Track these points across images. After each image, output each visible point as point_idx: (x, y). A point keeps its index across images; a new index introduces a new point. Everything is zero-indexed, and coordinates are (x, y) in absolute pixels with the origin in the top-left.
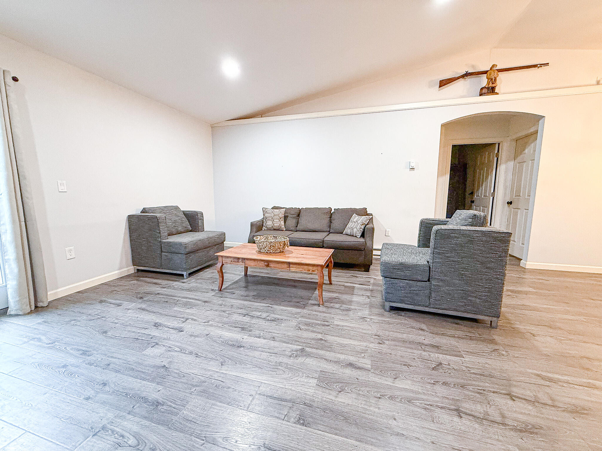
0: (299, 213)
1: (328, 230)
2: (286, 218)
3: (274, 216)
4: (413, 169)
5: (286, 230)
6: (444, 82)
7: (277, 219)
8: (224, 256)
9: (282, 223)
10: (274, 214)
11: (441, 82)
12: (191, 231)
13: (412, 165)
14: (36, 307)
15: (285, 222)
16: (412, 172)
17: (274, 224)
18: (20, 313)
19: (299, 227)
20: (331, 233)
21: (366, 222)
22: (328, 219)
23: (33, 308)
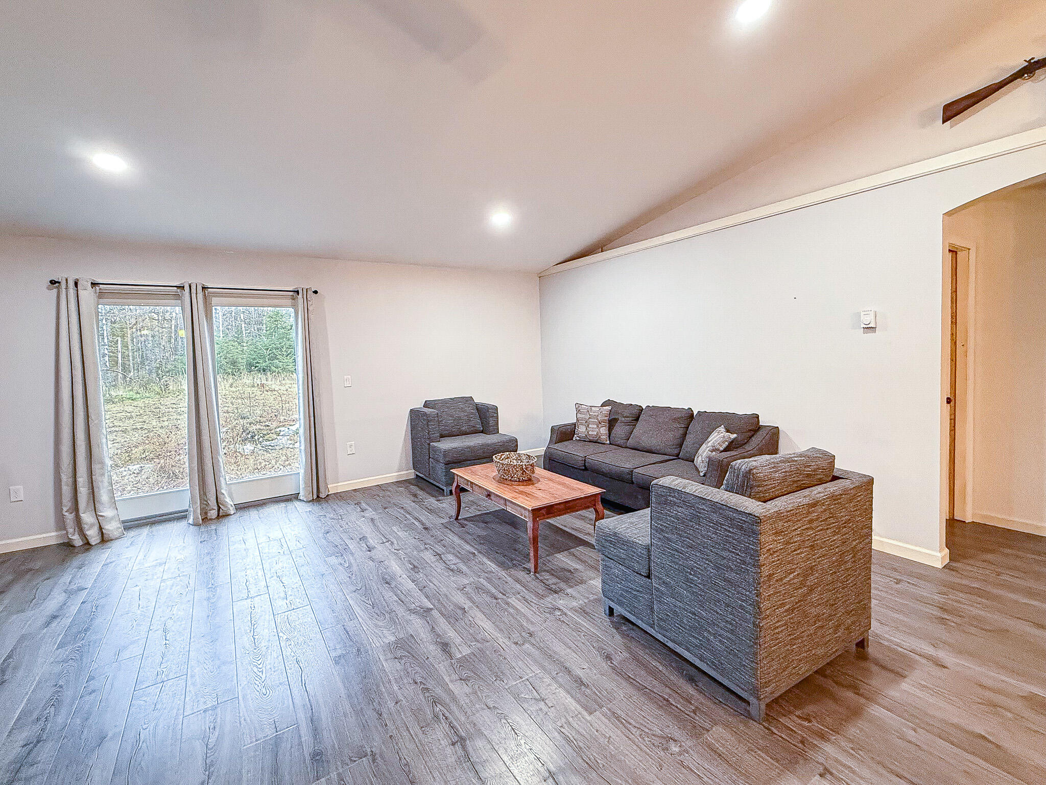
0: (637, 414)
1: (676, 452)
2: (612, 423)
3: (590, 418)
4: (869, 329)
5: (610, 444)
6: (956, 108)
7: (593, 423)
8: (459, 476)
9: (604, 431)
10: (590, 415)
11: (947, 108)
12: (482, 432)
13: (868, 319)
14: (318, 497)
15: (610, 430)
16: (870, 335)
17: (588, 432)
18: (305, 500)
19: (631, 442)
20: (679, 459)
21: (721, 446)
22: (681, 431)
23: (315, 497)
